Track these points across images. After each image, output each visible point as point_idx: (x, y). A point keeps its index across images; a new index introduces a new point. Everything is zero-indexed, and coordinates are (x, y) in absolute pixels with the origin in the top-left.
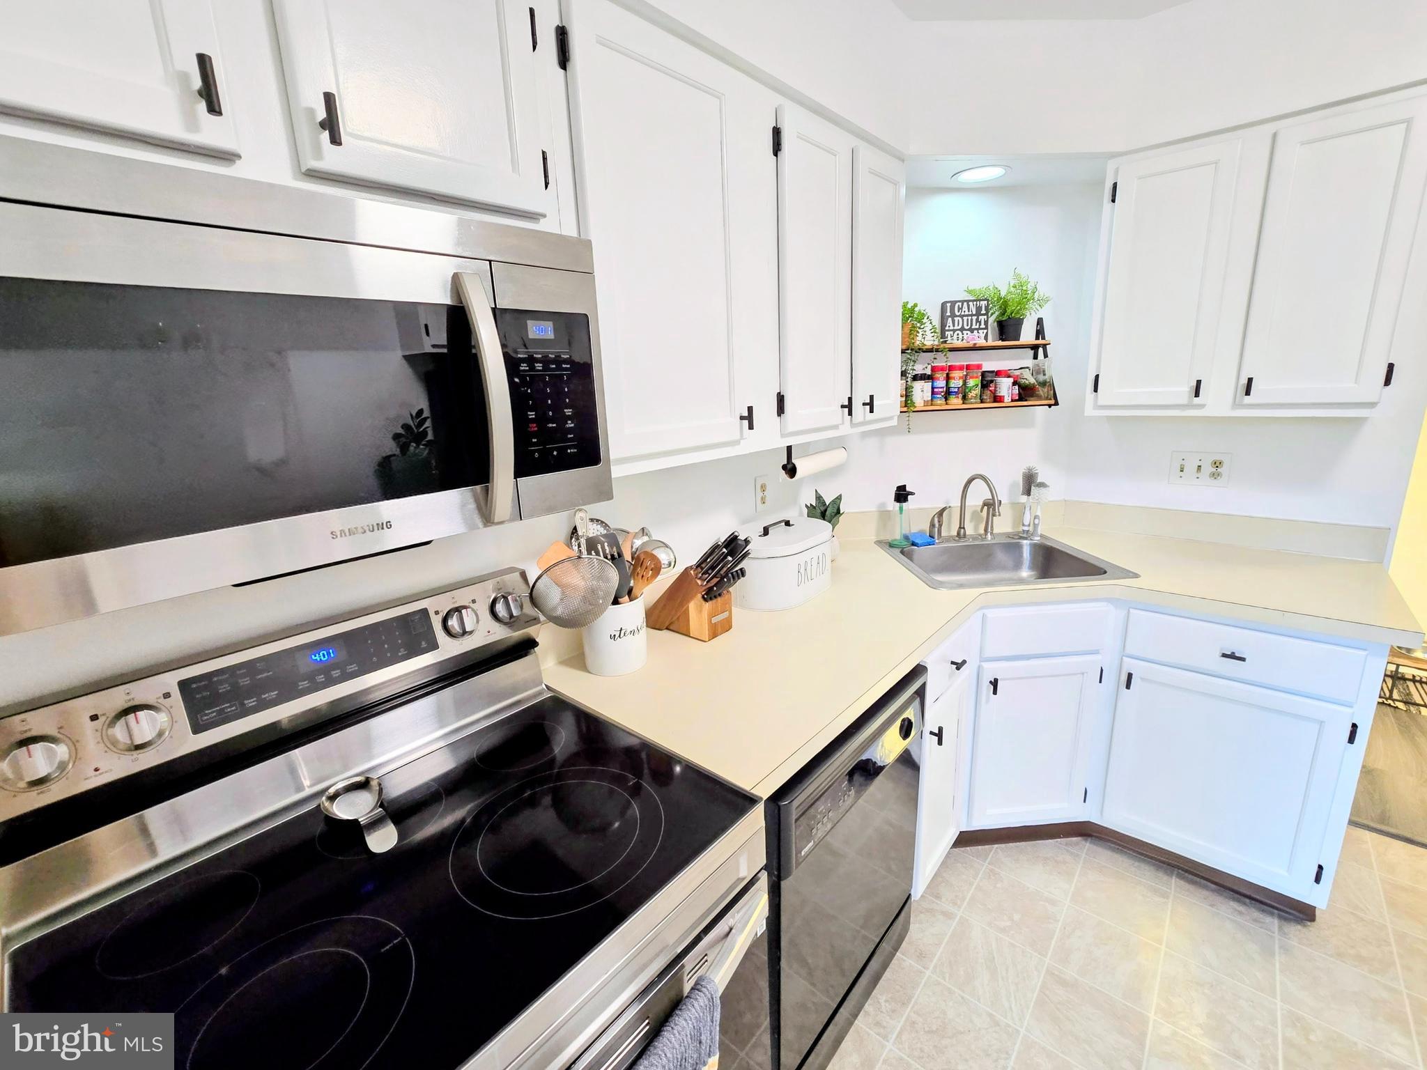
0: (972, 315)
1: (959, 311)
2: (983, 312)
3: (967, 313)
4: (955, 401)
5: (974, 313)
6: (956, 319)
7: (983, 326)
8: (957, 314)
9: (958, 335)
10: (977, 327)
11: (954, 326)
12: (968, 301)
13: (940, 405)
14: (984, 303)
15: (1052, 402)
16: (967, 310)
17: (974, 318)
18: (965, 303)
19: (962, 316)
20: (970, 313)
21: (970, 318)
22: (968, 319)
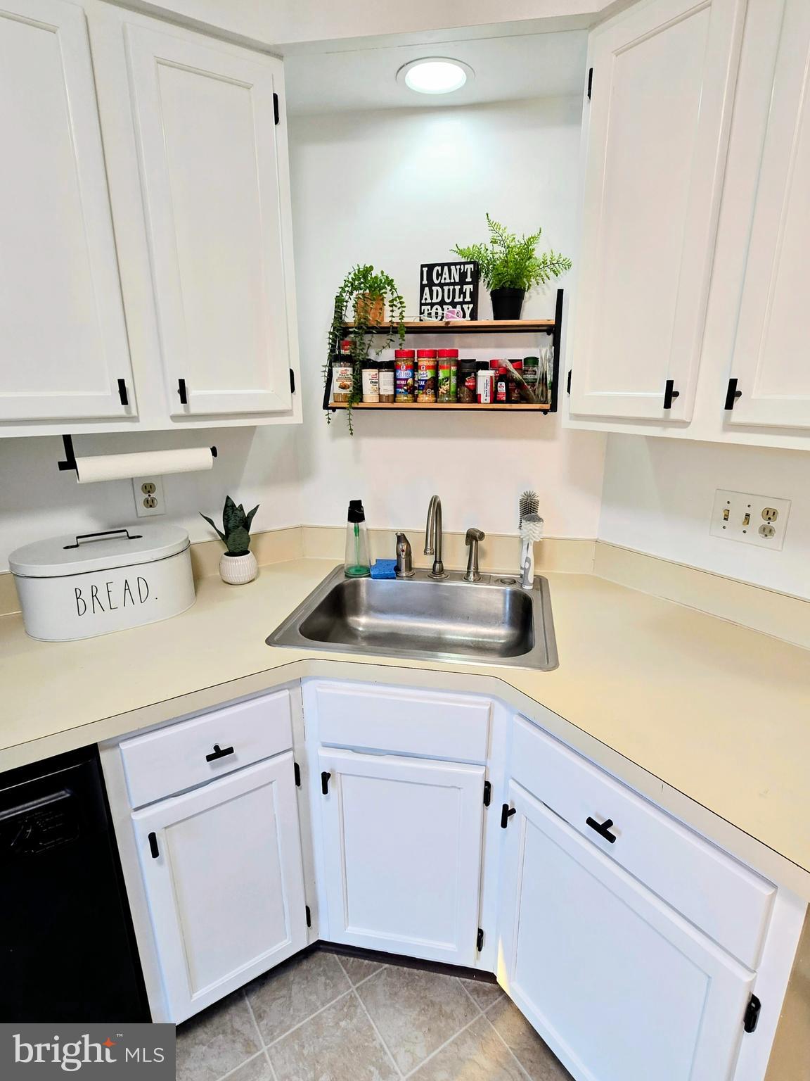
0: (454, 284)
1: (437, 279)
2: (469, 279)
3: (448, 281)
4: (426, 398)
5: (457, 280)
6: (434, 288)
7: (468, 299)
8: (436, 282)
9: (437, 309)
10: (461, 300)
11: (432, 299)
12: (449, 265)
13: (405, 402)
14: (470, 267)
15: (547, 406)
16: (448, 278)
17: (457, 288)
18: (446, 268)
19: (441, 285)
20: (452, 281)
21: (451, 288)
22: (449, 290)
